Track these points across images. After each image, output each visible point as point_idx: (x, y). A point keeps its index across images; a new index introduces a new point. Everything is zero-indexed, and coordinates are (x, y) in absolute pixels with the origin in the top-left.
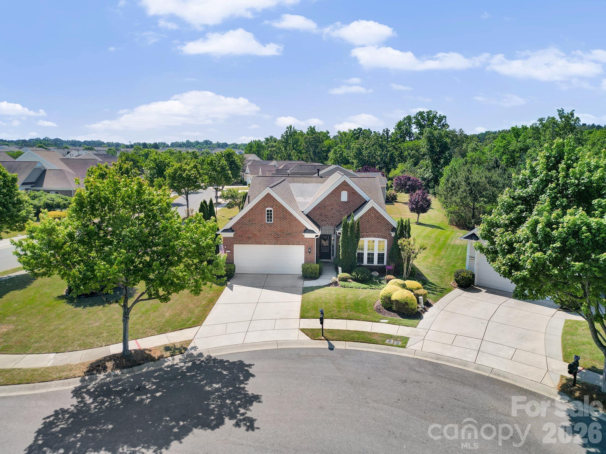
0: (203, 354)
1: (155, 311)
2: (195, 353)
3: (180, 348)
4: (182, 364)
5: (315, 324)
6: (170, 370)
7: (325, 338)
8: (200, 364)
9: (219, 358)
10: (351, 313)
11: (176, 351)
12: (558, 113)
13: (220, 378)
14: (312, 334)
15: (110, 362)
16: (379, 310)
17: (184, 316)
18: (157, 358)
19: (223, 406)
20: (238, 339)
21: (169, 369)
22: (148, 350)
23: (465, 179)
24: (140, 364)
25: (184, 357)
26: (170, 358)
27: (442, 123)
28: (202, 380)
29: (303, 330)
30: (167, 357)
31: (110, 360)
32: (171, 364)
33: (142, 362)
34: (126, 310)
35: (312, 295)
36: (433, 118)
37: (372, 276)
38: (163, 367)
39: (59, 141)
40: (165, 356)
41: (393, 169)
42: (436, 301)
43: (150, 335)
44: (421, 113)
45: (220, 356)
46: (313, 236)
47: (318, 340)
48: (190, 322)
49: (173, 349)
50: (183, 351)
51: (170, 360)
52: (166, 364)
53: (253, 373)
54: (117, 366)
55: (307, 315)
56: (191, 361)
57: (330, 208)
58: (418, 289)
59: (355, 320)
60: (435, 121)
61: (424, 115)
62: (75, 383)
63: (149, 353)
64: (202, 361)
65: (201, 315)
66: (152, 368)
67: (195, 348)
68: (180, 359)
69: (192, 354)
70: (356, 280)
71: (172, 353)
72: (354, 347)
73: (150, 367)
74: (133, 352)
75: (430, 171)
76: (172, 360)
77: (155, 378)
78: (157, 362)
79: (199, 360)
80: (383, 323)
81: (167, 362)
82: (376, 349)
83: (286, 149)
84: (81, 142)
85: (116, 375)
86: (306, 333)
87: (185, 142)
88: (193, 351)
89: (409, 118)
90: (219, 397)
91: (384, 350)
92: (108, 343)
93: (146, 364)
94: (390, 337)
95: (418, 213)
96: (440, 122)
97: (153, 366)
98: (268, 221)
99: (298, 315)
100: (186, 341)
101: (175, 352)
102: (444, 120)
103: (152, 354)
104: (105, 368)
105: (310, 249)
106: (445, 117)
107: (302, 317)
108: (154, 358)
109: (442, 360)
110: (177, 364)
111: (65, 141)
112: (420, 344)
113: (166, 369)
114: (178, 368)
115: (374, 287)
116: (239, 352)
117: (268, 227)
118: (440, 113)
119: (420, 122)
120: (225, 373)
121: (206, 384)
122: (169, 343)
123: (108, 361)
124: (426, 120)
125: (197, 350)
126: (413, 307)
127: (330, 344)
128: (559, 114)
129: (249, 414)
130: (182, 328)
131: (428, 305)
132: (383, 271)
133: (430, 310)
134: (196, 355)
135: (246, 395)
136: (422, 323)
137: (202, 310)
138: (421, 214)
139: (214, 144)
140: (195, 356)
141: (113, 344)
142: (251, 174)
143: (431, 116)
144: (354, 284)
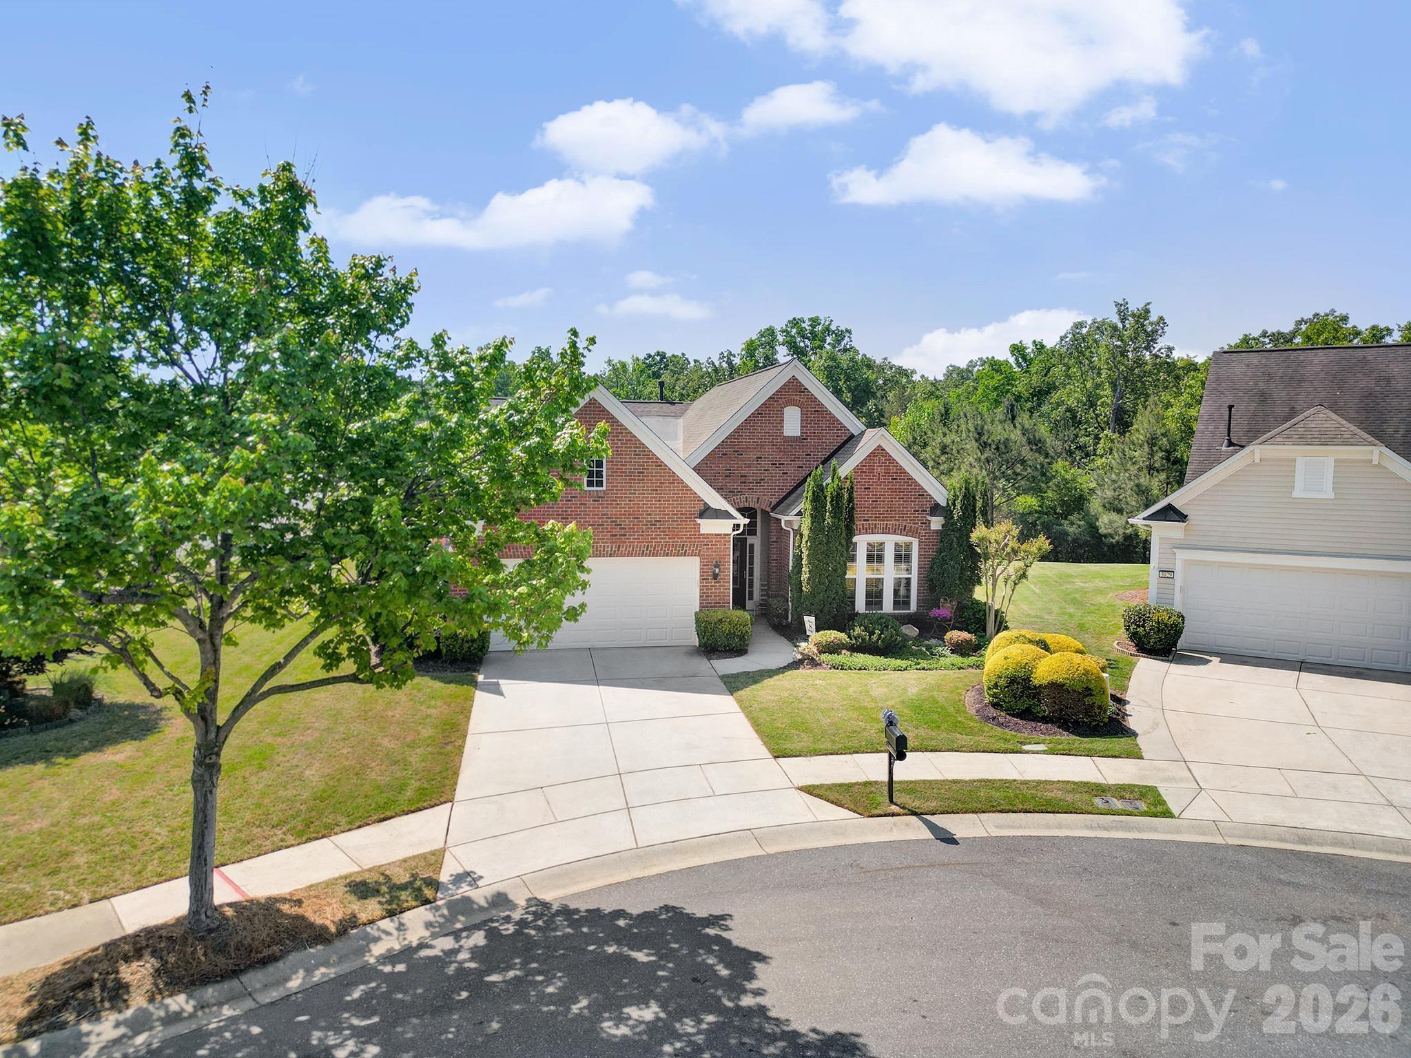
0: (511, 897)
1: (262, 768)
2: (479, 896)
3: (411, 883)
4: (447, 943)
6: (408, 967)
7: (903, 808)
8: (518, 933)
9: (583, 906)
11: (404, 895)
12: (1116, 310)
13: (635, 980)
14: (855, 799)
15: (135, 965)
17: (378, 774)
18: (333, 929)
20: (612, 834)
21: (401, 968)
22: (284, 900)
23: (975, 435)
24: (273, 959)
25: (443, 916)
26: (386, 924)
27: (843, 343)
28: (568, 997)
29: (811, 791)
30: (371, 922)
31: (138, 954)
32: (397, 947)
33: (276, 948)
34: (212, 736)
35: (762, 694)
36: (823, 332)
38: (372, 960)
40: (363, 917)
43: (270, 847)
44: (795, 323)
45: (578, 896)
46: (724, 527)
47: (885, 815)
48: (409, 793)
49: (384, 889)
50: (428, 893)
51: (388, 933)
52: (378, 949)
53: (753, 949)
54: (171, 979)
55: (788, 745)
56: (477, 927)
57: (753, 455)
59: (948, 750)
60: (829, 340)
61: (803, 325)
63: (295, 910)
64: (522, 923)
65: (438, 769)
66: (323, 970)
67: (464, 877)
68: (429, 925)
69: (467, 900)
70: (864, 649)
71: (390, 902)
72: (1013, 827)
73: (317, 967)
74: (229, 912)
76: (398, 929)
78: (338, 944)
79: (507, 919)
80: (1033, 752)
81: (378, 939)
82: (1086, 827)
85: (174, 1018)
86: (832, 798)
88: (465, 890)
89: (771, 332)
91: (1116, 828)
92: (104, 890)
93: (293, 957)
96: (839, 342)
97: (326, 964)
98: (590, 484)
99: (763, 750)
100: (423, 856)
101: (398, 898)
102: (847, 339)
103: (308, 911)
104: (117, 992)
105: (717, 566)
106: (849, 332)
107: (776, 754)
108: (324, 928)
109: (1321, 845)
110: (422, 946)
112: (1206, 803)
113: (387, 969)
114: (436, 957)
115: (924, 663)
116: (639, 879)
117: (590, 503)
118: (839, 324)
119: (795, 342)
120: (641, 956)
121: (596, 1014)
122: (357, 869)
123: (127, 959)
124: (808, 338)
125: (480, 883)
127: (930, 826)
128: (1119, 312)
130: (389, 814)
134: (483, 903)
136: (1148, 746)
137: (431, 753)
140: (481, 909)
141: (124, 891)
143: (820, 327)
144: (864, 659)
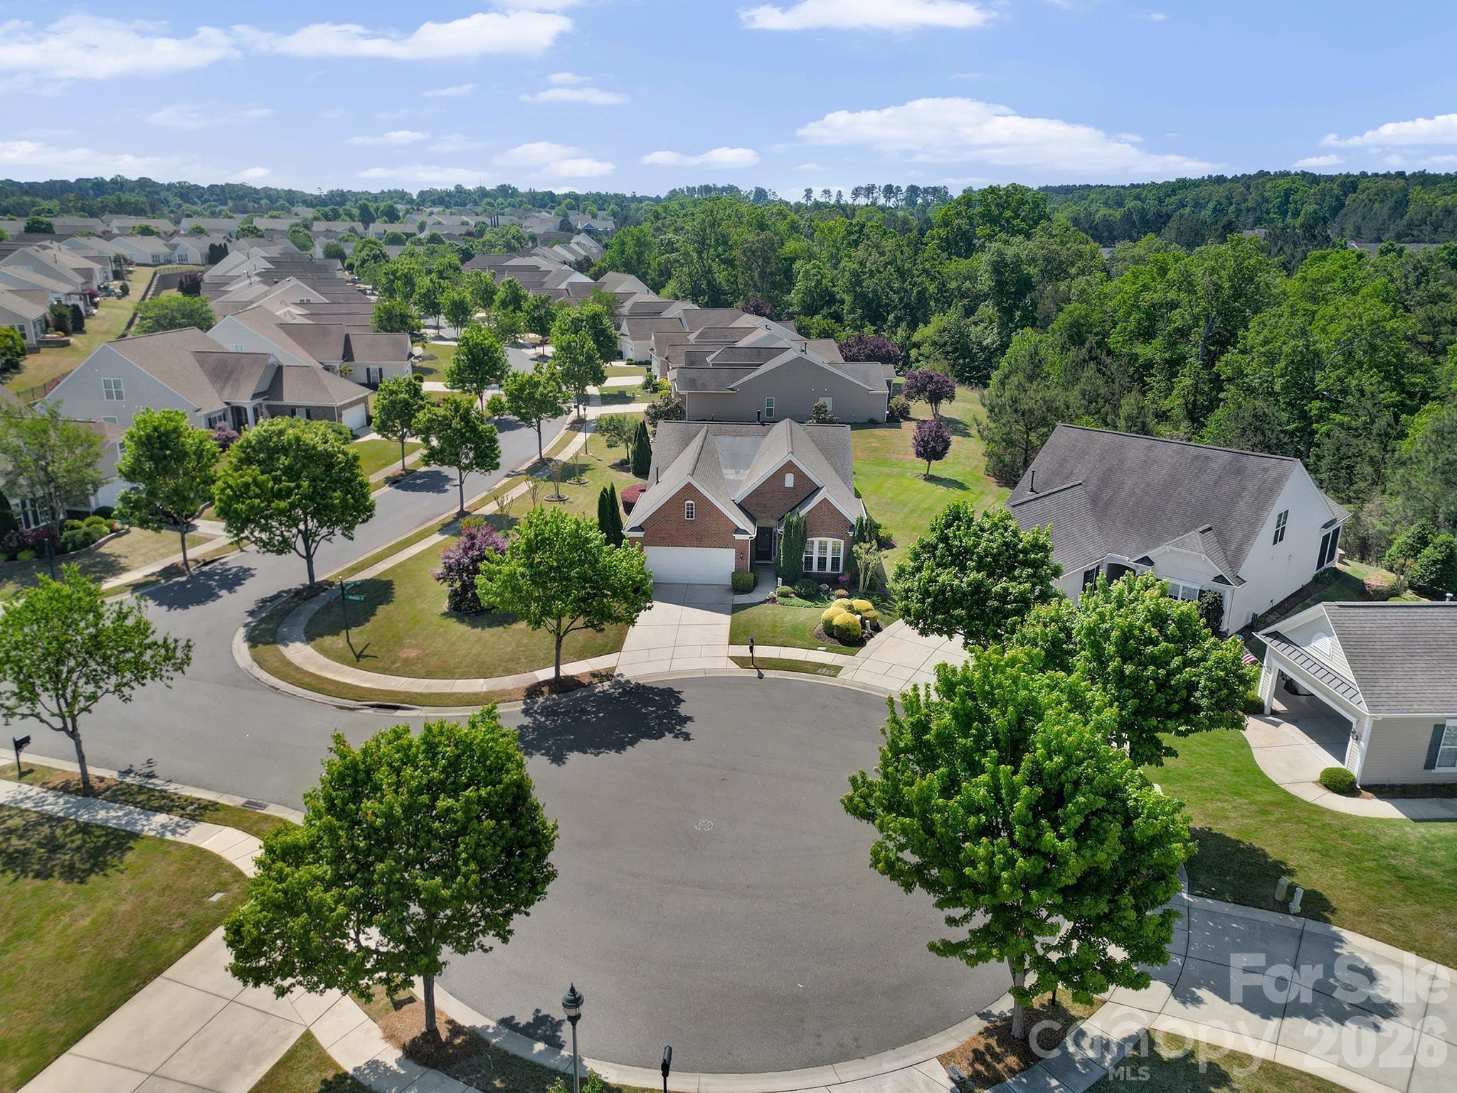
0: (631, 681)
2: (623, 680)
3: (606, 675)
4: (613, 690)
5: (743, 651)
6: (603, 695)
7: (754, 666)
8: (630, 689)
9: (648, 685)
10: (786, 639)
13: (654, 703)
14: (741, 662)
15: (545, 687)
16: (819, 636)
18: (587, 684)
19: (661, 724)
20: (663, 667)
21: (601, 695)
22: (575, 676)
24: (575, 689)
25: (613, 684)
26: (599, 684)
28: (637, 704)
29: (732, 658)
30: (596, 683)
31: (545, 685)
32: (602, 690)
35: (743, 615)
37: (819, 590)
38: (596, 692)
39: (149, 186)
40: (594, 682)
41: (921, 325)
42: (888, 624)
43: (570, 661)
46: (746, 537)
47: (749, 668)
48: (609, 648)
49: (599, 675)
50: (610, 678)
52: (597, 690)
53: (683, 699)
54: (552, 691)
55: (736, 641)
56: (621, 687)
57: (769, 496)
58: (867, 610)
62: (519, 706)
63: (579, 679)
65: (617, 641)
66: (586, 693)
67: (621, 675)
68: (609, 686)
69: (620, 681)
70: (799, 595)
71: (600, 679)
72: (784, 676)
73: (584, 692)
74: (564, 677)
75: (995, 331)
76: (602, 686)
77: (592, 701)
78: (589, 688)
79: (629, 686)
80: (821, 650)
81: (598, 687)
82: (806, 678)
83: (700, 257)
84: (203, 188)
85: (554, 699)
86: (736, 661)
87: (453, 189)
88: (620, 678)
90: (656, 718)
91: (814, 679)
92: (531, 669)
93: (579, 689)
94: (823, 666)
95: (929, 460)
97: (586, 691)
98: (688, 517)
99: (727, 642)
100: (610, 668)
101: (602, 678)
103: (582, 680)
104: (542, 693)
105: (742, 554)
107: (731, 643)
108: (585, 684)
109: (867, 690)
110: (608, 690)
111: (163, 185)
112: (852, 674)
113: (599, 694)
114: (610, 693)
115: (819, 604)
116: (666, 680)
117: (687, 525)
120: (656, 698)
121: (642, 708)
122: (593, 669)
123: (543, 686)
125: (624, 676)
126: (855, 633)
127: (759, 673)
129: (684, 730)
130: (603, 654)
131: (877, 629)
132: (834, 582)
133: (879, 636)
134: (624, 682)
135: (680, 716)
136: (863, 651)
138: (933, 462)
139: (522, 195)
141: (543, 670)
142: (633, 339)
144: (796, 600)
